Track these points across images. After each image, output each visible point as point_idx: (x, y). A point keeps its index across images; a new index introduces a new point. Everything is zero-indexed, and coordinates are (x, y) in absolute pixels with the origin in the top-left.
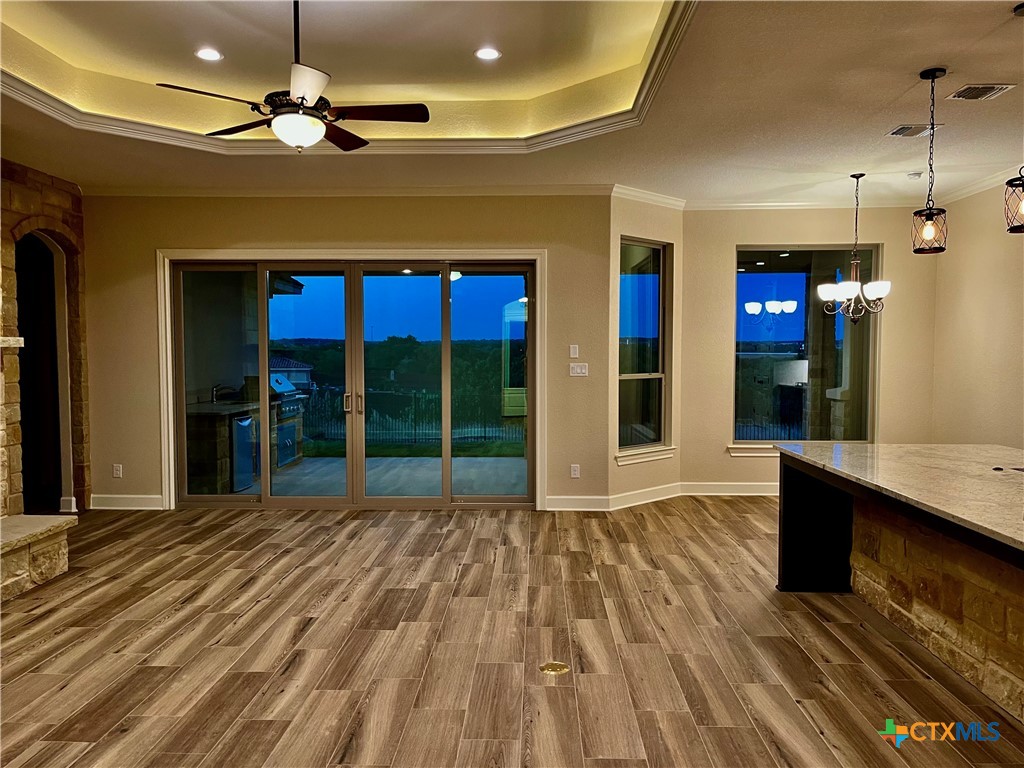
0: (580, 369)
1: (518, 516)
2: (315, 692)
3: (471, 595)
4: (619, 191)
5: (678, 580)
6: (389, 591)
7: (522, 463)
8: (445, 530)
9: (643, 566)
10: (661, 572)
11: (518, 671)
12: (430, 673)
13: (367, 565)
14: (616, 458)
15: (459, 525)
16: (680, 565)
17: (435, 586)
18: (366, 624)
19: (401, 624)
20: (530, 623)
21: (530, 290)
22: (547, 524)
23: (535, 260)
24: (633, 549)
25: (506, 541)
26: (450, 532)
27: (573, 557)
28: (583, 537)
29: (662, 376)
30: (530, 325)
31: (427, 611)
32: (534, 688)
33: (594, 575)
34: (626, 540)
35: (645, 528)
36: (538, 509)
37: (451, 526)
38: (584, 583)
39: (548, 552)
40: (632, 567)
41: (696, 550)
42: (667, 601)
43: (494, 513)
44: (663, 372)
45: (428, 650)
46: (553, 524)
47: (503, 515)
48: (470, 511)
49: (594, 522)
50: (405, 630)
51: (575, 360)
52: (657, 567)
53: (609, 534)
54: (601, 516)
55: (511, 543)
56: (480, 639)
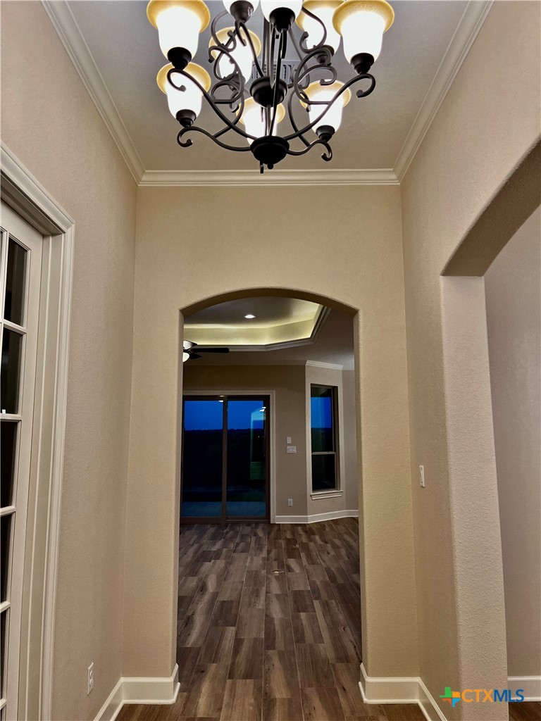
0: (292, 449)
1: (261, 526)
2: (184, 578)
3: (241, 552)
4: (309, 363)
5: (335, 547)
6: (204, 551)
7: (263, 505)
8: (225, 531)
9: (320, 542)
10: (329, 545)
11: (264, 572)
12: (228, 572)
13: (191, 543)
14: (311, 496)
15: (232, 529)
16: (338, 542)
17: (225, 550)
18: (198, 560)
19: (213, 561)
20: (268, 559)
21: (267, 404)
22: (276, 528)
23: (269, 396)
24: (317, 538)
25: (255, 535)
26: (227, 532)
27: (288, 541)
28: (293, 533)
29: (335, 453)
30: (267, 422)
31: (222, 557)
32: (270, 576)
33: (298, 546)
34: (314, 534)
35: (324, 530)
36: (272, 522)
37: (228, 529)
38: (292, 549)
39: (276, 538)
40: (315, 543)
41: (347, 537)
42: (329, 553)
43: (249, 524)
44: (335, 451)
45: (226, 568)
46: (279, 529)
47: (253, 525)
48: (238, 524)
49: (299, 528)
50: (214, 563)
51: (289, 445)
52: (326, 542)
53: (306, 532)
54: (303, 526)
55: (258, 535)
56: (247, 565)
